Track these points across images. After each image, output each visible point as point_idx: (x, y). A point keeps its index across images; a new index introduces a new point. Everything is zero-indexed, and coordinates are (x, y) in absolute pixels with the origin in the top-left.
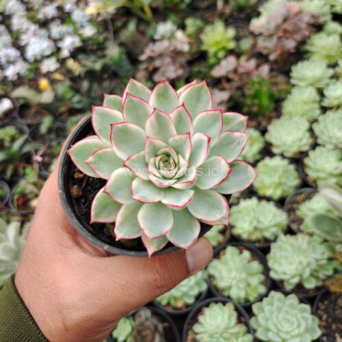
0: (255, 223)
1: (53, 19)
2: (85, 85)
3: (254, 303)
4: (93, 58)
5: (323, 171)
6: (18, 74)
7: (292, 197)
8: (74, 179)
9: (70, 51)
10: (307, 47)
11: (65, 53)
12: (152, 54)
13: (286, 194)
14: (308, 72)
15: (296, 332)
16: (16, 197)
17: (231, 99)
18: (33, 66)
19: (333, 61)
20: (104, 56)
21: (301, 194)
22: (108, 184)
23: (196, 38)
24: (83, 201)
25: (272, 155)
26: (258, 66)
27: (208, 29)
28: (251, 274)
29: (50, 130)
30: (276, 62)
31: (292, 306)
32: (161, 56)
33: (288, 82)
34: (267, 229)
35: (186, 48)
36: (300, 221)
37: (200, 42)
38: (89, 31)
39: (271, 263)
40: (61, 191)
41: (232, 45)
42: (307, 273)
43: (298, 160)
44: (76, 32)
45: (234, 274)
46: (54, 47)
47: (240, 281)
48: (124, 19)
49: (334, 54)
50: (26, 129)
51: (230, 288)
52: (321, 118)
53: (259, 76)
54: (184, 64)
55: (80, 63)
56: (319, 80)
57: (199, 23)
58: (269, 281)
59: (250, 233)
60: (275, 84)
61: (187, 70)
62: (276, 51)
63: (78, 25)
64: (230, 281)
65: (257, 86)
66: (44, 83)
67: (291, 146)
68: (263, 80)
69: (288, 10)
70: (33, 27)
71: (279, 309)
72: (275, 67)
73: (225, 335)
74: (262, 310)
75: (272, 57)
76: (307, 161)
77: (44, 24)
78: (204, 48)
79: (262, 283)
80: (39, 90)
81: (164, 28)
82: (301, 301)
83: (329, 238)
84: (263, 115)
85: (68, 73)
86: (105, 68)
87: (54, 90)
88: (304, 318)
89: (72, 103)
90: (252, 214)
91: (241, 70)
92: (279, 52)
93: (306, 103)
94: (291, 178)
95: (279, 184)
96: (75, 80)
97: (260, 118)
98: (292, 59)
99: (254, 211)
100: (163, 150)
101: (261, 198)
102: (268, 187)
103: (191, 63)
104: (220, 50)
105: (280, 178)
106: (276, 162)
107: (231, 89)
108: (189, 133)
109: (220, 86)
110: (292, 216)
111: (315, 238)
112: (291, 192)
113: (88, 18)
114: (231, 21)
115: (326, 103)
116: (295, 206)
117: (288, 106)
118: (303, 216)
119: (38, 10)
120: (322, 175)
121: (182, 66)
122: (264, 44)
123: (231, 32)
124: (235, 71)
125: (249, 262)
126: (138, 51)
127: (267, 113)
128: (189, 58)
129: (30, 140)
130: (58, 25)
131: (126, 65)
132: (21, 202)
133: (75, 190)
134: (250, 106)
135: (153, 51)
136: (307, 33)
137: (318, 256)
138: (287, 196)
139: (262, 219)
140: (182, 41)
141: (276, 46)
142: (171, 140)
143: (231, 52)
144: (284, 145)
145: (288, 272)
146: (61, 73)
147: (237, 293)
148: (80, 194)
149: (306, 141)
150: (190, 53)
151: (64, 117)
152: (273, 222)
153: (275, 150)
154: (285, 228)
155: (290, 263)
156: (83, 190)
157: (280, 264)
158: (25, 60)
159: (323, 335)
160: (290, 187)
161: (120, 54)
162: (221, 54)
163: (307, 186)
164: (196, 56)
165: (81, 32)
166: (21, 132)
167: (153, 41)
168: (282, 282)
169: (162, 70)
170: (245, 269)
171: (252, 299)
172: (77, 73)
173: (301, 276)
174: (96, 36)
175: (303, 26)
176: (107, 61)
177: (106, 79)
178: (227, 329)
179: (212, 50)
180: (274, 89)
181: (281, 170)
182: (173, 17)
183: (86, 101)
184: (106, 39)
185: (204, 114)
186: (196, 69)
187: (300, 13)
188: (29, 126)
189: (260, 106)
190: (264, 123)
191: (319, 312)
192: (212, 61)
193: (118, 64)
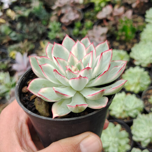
0: (124, 108)
2: (19, 26)
4: (23, 8)
7: (146, 91)
9: (9, 5)
11: (6, 6)
12: (60, 6)
13: (142, 90)
17: (109, 32)
20: (30, 7)
25: (134, 66)
26: (125, 11)
28: (121, 139)
30: (136, 8)
32: (65, 6)
33: (144, 21)
34: (131, 111)
35: (81, 1)
36: (151, 105)
39: (133, 131)
43: (150, 69)
45: (111, 139)
47: (115, 143)
51: (108, 147)
53: (126, 17)
54: (80, 11)
55: (15, 12)
58: (132, 142)
59: (121, 114)
60: (136, 22)
61: (82, 15)
62: (136, 1)
64: (109, 143)
65: (124, 24)
67: (145, 60)
68: (128, 20)
72: (136, 11)
75: (134, 6)
78: (92, 1)
79: (128, 144)
84: (129, 41)
85: (8, 18)
86: (31, 15)
89: (11, 37)
90: (122, 102)
91: (115, 14)
92: (138, 2)
94: (146, 79)
95: (139, 84)
96: (12, 23)
97: (127, 44)
98: (147, 6)
99: (123, 100)
101: (127, 92)
102: (132, 86)
103: (84, 10)
104: (102, 2)
105: (139, 79)
106: (137, 70)
107: (109, 26)
109: (103, 25)
110: (146, 103)
112: (145, 88)
116: (148, 96)
121: (78, 12)
124: (111, 15)
125: (120, 131)
126: (51, 4)
127: (131, 40)
128: (83, 7)
131: (44, 12)
134: (121, 36)
135: (60, 3)
138: (143, 91)
139: (128, 105)
143: (109, 3)
144: (142, 59)
145: (143, 136)
146: (3, 19)
147: (113, 150)
150: (83, 4)
151: (6, 46)
152: (135, 107)
153: (136, 63)
154: (142, 110)
155: (145, 131)
157: (139, 131)
160: (145, 85)
161: (40, 6)
162: (103, 4)
164: (88, 6)
168: (140, 142)
169: (66, 15)
170: (117, 135)
172: (14, 18)
173: (151, 138)
176: (32, 10)
177: (31, 22)
179: (97, 2)
180: (136, 25)
181: (139, 75)
183: (19, 36)
186: (87, 14)
189: (127, 36)
190: (129, 47)
192: (97, 8)
193: (39, 12)
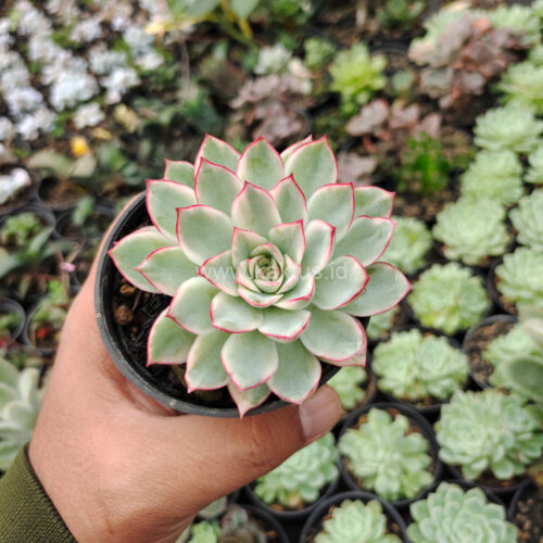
0: (416, 372)
1: (95, 42)
2: (145, 147)
3: (413, 501)
4: (157, 104)
5: (527, 287)
6: (39, 130)
7: (476, 329)
8: (120, 295)
9: (121, 93)
10: (502, 87)
12: (252, 99)
13: (466, 326)
14: (504, 126)
16: (34, 326)
17: (378, 170)
18: (63, 118)
20: (174, 102)
21: (491, 324)
22: (174, 303)
23: (323, 72)
24: (135, 330)
25: (443, 261)
26: (422, 117)
27: (342, 57)
28: (409, 455)
29: (89, 220)
30: (451, 110)
31: (475, 507)
32: (265, 100)
33: (471, 143)
34: (435, 381)
35: (306, 88)
36: (489, 368)
37: (329, 78)
38: (151, 62)
39: (441, 438)
40: (99, 315)
41: (379, 83)
42: (500, 453)
43: (486, 270)
44: (131, 63)
45: (381, 454)
46: (96, 86)
47: (391, 465)
48: (207, 42)
50: (51, 218)
51: (374, 476)
52: (524, 202)
53: (424, 133)
54: (303, 113)
55: (136, 112)
56: (521, 140)
57: (327, 47)
58: (438, 467)
59: (408, 388)
60: (450, 146)
61: (308, 123)
62: (451, 92)
63: (135, 52)
64: (375, 465)
65: (419, 150)
66: (79, 144)
67: (474, 247)
68: (430, 140)
69: (472, 26)
70: (63, 55)
71: (454, 513)
72: (449, 118)
74: (427, 513)
75: (445, 103)
76: (500, 271)
77: (81, 50)
78: (335, 87)
79: (427, 469)
80: (71, 156)
81: (271, 56)
82: (490, 499)
83: (535, 397)
84: (430, 196)
85: (118, 128)
86: (177, 121)
87: (95, 155)
88: (494, 527)
89: (124, 177)
90: (411, 357)
91: (394, 124)
92: (456, 94)
93: (500, 177)
94: (475, 299)
95: (455, 309)
96: (128, 139)
97: (425, 202)
98: (477, 105)
99: (414, 352)
100: (260, 248)
101: (426, 331)
102: (437, 314)
103: (313, 112)
104: (360, 90)
105: (457, 298)
106: (451, 272)
107: (377, 154)
108: (301, 221)
109: (361, 150)
110: (476, 361)
111: (513, 396)
112: (474, 321)
113: (151, 40)
114: (378, 44)
115: (532, 177)
116: (480, 344)
117: (469, 182)
118: (493, 361)
119: (71, 28)
120: (525, 294)
121: (299, 117)
122: (431, 82)
123: (379, 62)
124: (385, 125)
125: (406, 434)
126: (228, 93)
127: (437, 194)
128: (309, 103)
129: (57, 235)
130: (102, 52)
131: (210, 115)
132: (42, 334)
133: (122, 313)
134: (408, 182)
135: (252, 93)
136: (501, 63)
137: (518, 427)
138: (468, 328)
139: (426, 365)
140: (299, 76)
141: (452, 86)
142: (272, 232)
143: (378, 95)
144: (464, 245)
145: (470, 452)
146: (107, 129)
147: (386, 485)
148: (130, 319)
149: (499, 240)
150: (312, 95)
151: (111, 198)
152: (445, 371)
153: (449, 254)
154: (464, 379)
155: (473, 437)
156: (135, 313)
157: (456, 438)
158: (50, 107)
160: (473, 314)
161: (201, 97)
162: (363, 98)
163: (501, 312)
164: (322, 101)
165: (139, 62)
166: (43, 223)
167: (254, 76)
168: (459, 467)
169: (267, 123)
170: (398, 446)
171: (410, 494)
172: (132, 128)
173: (490, 458)
174: (162, 70)
175: (496, 51)
176: (180, 108)
177: (177, 139)
179: (347, 92)
180: (448, 153)
181: (458, 286)
182: (285, 39)
183: (146, 173)
184: (178, 74)
185: (324, 190)
186: (322, 121)
187: (490, 30)
188: (56, 213)
189: (425, 183)
190: (431, 209)
191: (519, 516)
192: (348, 108)
193: (197, 114)
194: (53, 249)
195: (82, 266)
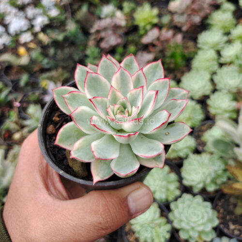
1: (28, 4)
2: (52, 51)
3: (172, 202)
4: (57, 32)
5: (220, 108)
6: (4, 45)
7: (199, 127)
8: (52, 120)
9: (41, 27)
10: (209, 21)
11: (37, 29)
12: (99, 29)
13: (194, 126)
14: (209, 38)
15: (201, 222)
16: (3, 132)
17: (155, 59)
18: (15, 39)
19: (226, 31)
20: (64, 31)
21: (205, 124)
23: (130, 16)
24: (54, 138)
26: (174, 35)
27: (139, 9)
28: (169, 182)
29: (27, 84)
30: (187, 32)
31: (198, 204)
32: (105, 29)
33: (196, 46)
34: (180, 150)
35: (123, 23)
36: (204, 144)
37: (132, 18)
38: (54, 13)
39: (184, 174)
41: (156, 21)
42: (208, 180)
43: (203, 102)
44: (45, 13)
45: (158, 182)
46: (29, 25)
47: (162, 187)
48: (79, 4)
49: (227, 26)
50: (10, 83)
52: (219, 71)
53: (175, 42)
54: (122, 35)
55: (48, 35)
56: (217, 44)
57: (132, 5)
60: (186, 48)
61: (125, 39)
62: (186, 24)
63: (46, 9)
64: (155, 187)
65: (173, 50)
66: (22, 50)
68: (177, 45)
70: (14, 11)
71: (189, 206)
72: (186, 35)
73: (151, 225)
74: (177, 207)
76: (209, 102)
77: (22, 8)
78: (136, 23)
79: (178, 188)
80: (18, 55)
81: (108, 9)
82: (205, 200)
83: (224, 155)
84: (178, 70)
85: (39, 43)
86: (66, 39)
87: (29, 55)
88: (207, 212)
89: (43, 64)
92: (188, 25)
93: (208, 61)
94: (198, 114)
95: (189, 119)
96: (44, 48)
97: (176, 72)
98: (199, 29)
103: (127, 34)
104: (147, 24)
105: (190, 114)
107: (155, 52)
109: (148, 50)
110: (199, 141)
111: (214, 155)
112: (197, 124)
113: (54, 3)
114: (155, 4)
115: (222, 60)
116: (200, 133)
117: (196, 63)
118: (205, 140)
120: (219, 111)
121: (120, 36)
122: (179, 20)
123: (155, 11)
124: (158, 39)
125: (169, 173)
127: (181, 69)
128: (125, 30)
129: (13, 91)
130: (32, 9)
131: (81, 36)
132: (7, 136)
133: (51, 128)
134: (169, 64)
135: (99, 26)
136: (208, 11)
137: (216, 168)
140: (120, 18)
141: (187, 21)
142: (128, 95)
143: (155, 26)
145: (195, 179)
146: (35, 43)
147: (161, 196)
149: (208, 88)
150: (126, 26)
151: (37, 74)
152: (185, 146)
154: (194, 148)
155: (197, 174)
157: (190, 174)
158: (8, 34)
159: (220, 223)
161: (77, 29)
162: (148, 27)
163: (209, 119)
164: (131, 29)
165: (49, 13)
166: (6, 85)
167: (100, 18)
168: (191, 187)
169: (106, 39)
170: (165, 179)
171: (171, 198)
172: (46, 43)
173: (204, 182)
174: (59, 17)
175: (206, 6)
176: (67, 33)
177: (66, 47)
178: (153, 221)
179: (141, 24)
180: (186, 51)
181: (190, 109)
182: (114, 1)
183: (52, 63)
184: (66, 18)
186: (131, 38)
188: (12, 82)
189: (176, 64)
190: (178, 75)
191: (218, 207)
192: (142, 32)
193: (75, 35)
194: (11, 97)
195: (25, 105)
